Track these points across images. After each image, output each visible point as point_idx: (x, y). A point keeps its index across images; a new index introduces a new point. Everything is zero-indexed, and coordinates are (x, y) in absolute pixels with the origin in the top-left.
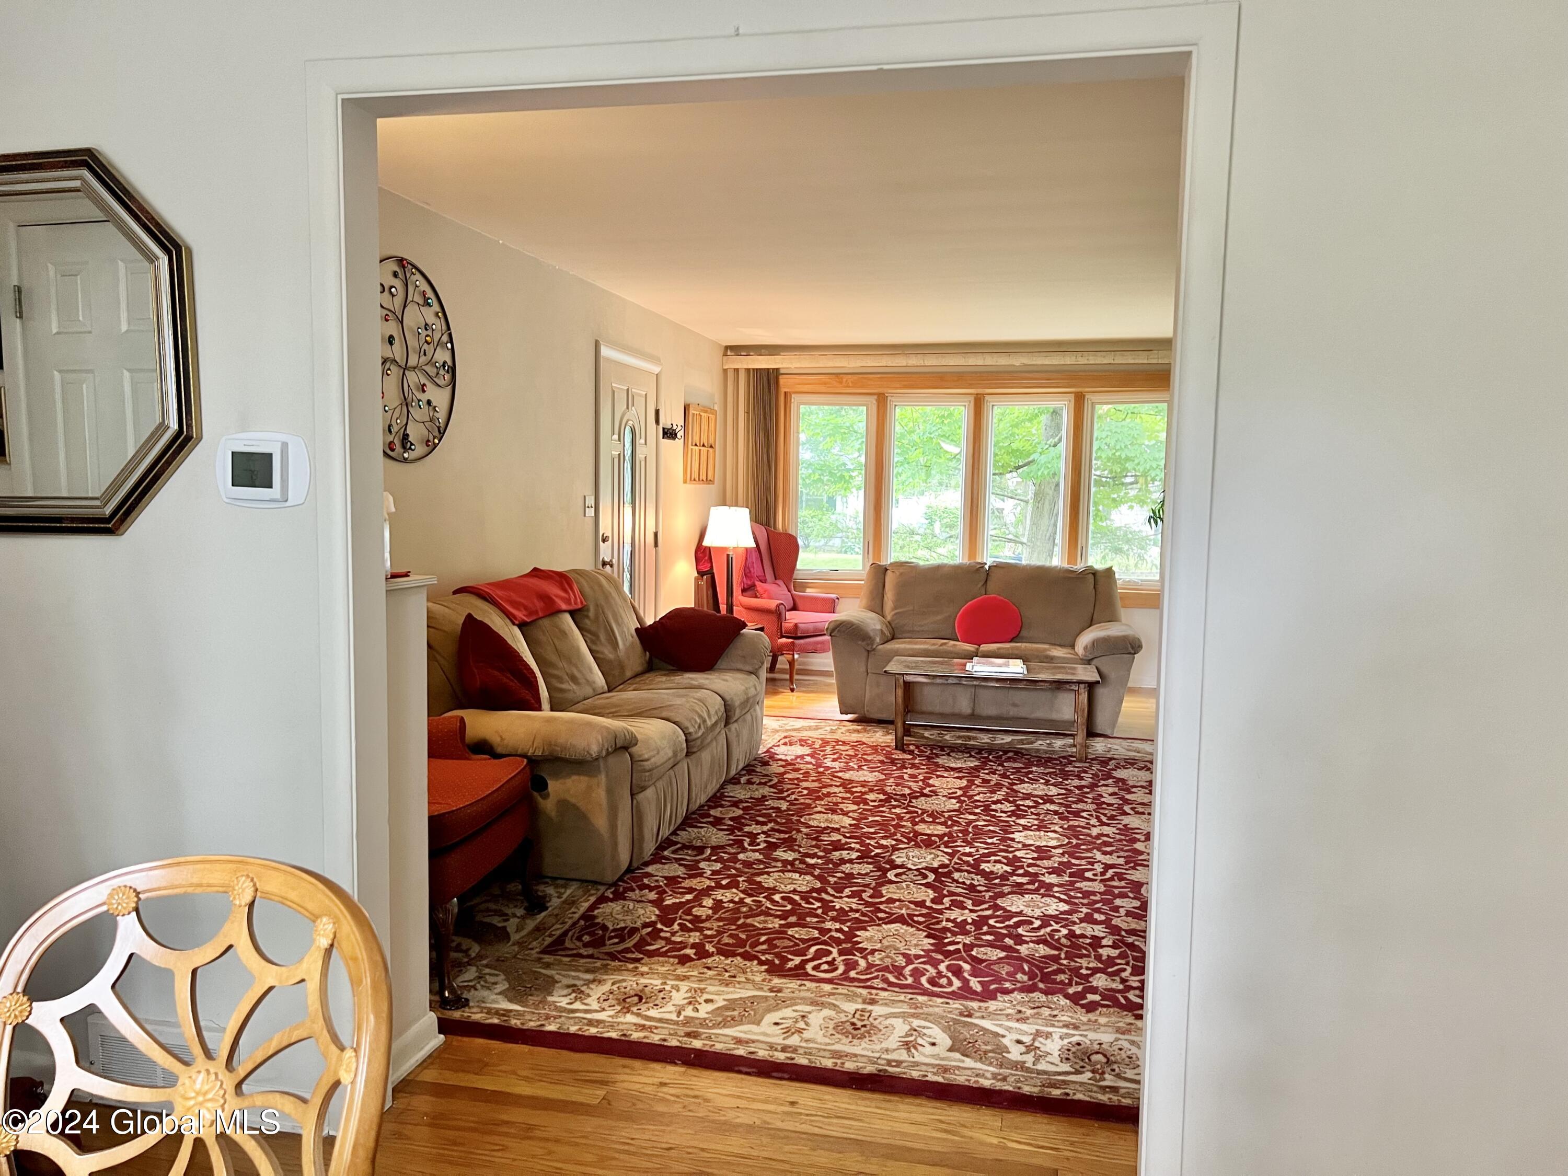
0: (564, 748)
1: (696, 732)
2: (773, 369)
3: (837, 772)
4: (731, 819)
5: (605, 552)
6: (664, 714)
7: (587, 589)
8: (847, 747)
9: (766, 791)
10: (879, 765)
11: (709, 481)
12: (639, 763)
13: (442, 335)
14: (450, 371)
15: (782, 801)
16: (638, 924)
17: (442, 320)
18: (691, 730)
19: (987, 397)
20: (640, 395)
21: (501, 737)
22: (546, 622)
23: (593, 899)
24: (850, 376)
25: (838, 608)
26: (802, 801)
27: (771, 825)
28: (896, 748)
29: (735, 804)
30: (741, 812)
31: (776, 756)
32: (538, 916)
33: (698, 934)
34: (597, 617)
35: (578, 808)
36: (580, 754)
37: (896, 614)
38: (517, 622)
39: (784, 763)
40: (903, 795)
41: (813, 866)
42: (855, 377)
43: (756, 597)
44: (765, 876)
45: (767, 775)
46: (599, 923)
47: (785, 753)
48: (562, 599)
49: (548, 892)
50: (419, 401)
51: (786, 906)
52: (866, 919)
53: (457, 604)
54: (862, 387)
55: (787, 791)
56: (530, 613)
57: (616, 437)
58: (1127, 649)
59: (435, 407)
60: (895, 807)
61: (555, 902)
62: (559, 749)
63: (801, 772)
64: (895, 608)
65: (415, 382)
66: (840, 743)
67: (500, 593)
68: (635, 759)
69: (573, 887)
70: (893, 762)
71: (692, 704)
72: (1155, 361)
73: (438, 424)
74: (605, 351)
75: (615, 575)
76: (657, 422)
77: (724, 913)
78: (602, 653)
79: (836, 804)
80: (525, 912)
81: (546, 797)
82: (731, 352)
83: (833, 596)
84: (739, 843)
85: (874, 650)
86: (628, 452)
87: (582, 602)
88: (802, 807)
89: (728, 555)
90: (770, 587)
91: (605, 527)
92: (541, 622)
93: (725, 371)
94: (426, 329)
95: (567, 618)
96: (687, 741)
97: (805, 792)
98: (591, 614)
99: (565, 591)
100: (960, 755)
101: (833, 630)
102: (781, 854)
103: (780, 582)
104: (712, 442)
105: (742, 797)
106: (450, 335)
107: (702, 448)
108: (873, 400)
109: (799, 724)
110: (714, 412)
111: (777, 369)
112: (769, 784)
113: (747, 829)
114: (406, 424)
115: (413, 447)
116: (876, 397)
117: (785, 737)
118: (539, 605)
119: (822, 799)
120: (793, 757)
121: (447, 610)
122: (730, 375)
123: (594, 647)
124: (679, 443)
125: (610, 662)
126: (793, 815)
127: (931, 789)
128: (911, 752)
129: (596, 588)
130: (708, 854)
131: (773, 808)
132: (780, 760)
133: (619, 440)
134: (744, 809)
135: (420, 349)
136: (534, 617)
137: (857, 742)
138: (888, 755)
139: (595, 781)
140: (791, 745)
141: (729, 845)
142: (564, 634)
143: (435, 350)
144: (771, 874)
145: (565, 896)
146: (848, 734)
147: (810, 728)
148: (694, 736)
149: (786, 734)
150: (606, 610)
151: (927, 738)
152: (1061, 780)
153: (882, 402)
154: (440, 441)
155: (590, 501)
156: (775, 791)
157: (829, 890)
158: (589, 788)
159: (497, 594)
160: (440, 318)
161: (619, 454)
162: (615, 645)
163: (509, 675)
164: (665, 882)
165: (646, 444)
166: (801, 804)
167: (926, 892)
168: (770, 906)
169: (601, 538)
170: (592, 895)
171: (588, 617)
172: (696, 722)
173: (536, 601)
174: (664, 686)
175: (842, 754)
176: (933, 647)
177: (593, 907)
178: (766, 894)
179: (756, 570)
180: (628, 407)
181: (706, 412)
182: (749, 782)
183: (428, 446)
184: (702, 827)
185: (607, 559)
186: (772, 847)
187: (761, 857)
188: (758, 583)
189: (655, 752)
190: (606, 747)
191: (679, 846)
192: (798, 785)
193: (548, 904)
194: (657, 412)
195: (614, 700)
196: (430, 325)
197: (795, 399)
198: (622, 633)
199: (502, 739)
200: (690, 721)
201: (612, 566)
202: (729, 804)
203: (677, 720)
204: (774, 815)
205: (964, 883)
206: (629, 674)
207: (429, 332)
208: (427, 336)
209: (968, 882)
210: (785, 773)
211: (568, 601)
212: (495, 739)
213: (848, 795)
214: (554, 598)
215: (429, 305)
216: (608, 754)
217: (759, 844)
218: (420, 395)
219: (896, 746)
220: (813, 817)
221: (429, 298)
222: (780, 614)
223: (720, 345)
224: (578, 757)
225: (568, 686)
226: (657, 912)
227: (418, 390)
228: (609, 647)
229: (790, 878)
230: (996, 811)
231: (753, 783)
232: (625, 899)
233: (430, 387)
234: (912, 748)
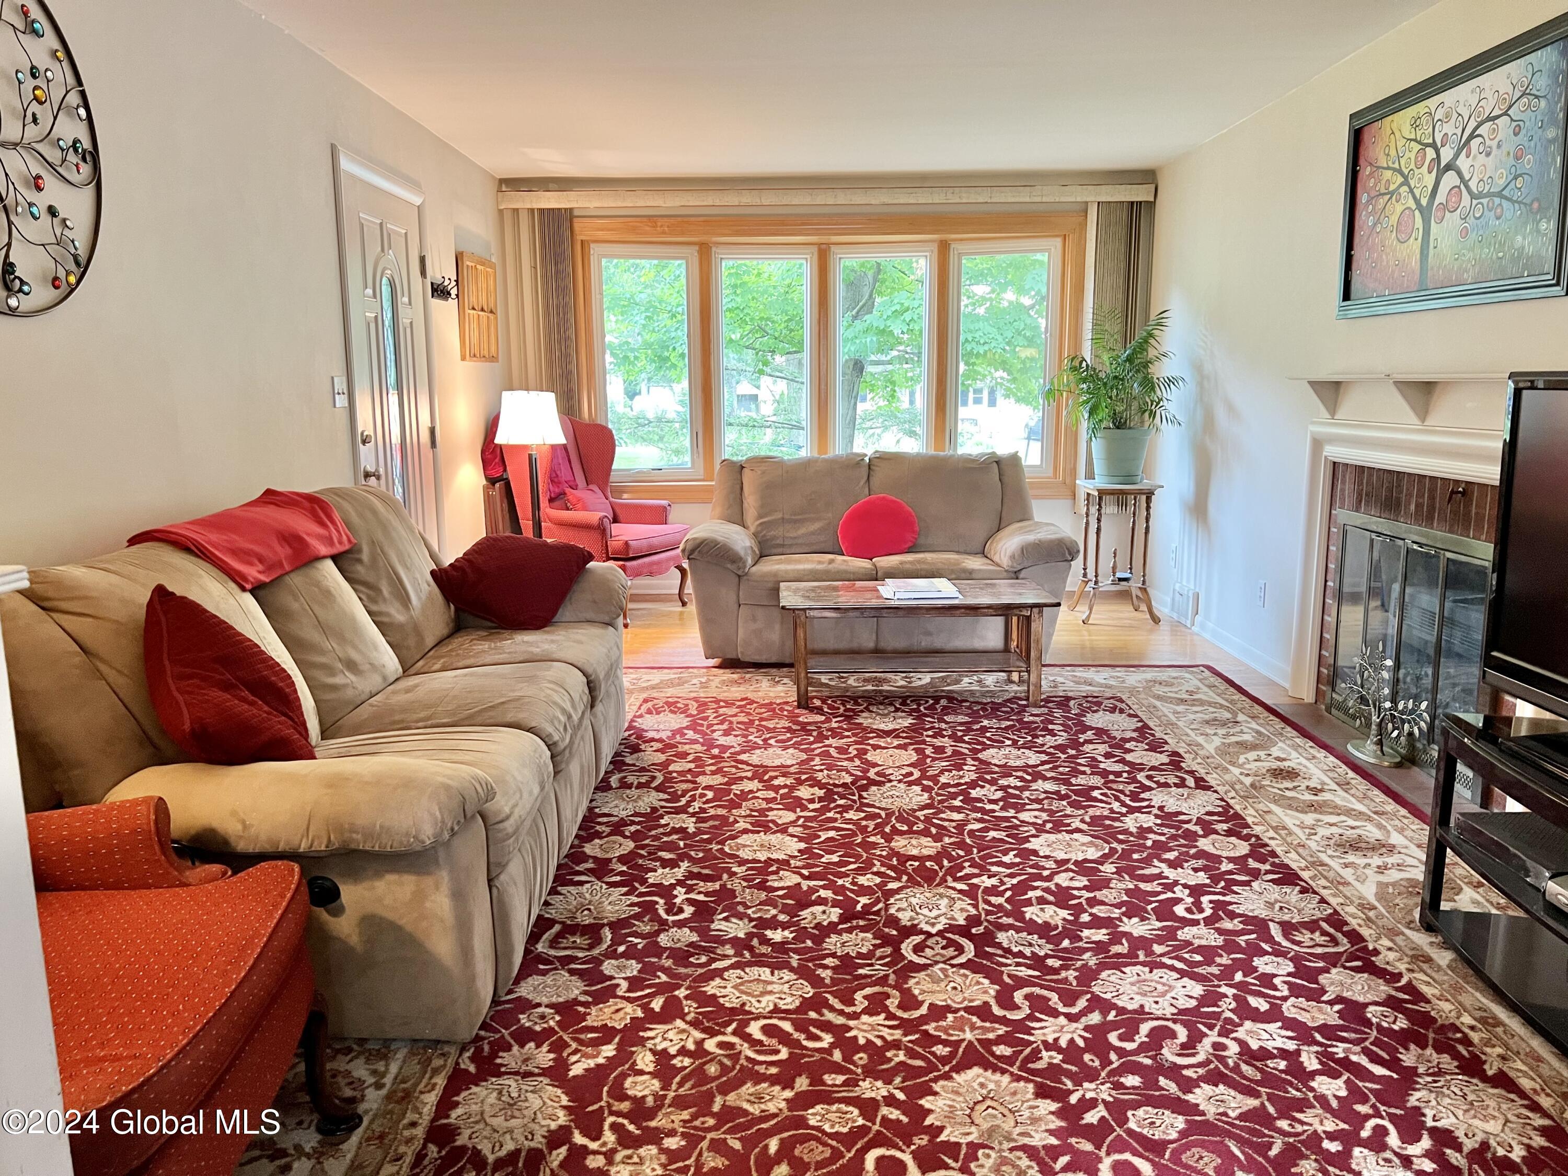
0: (369, 835)
1: (563, 739)
2: (566, 209)
3: (739, 753)
4: (622, 859)
5: (368, 458)
6: (510, 718)
7: (355, 519)
8: (734, 710)
9: (652, 799)
10: (789, 735)
11: (493, 359)
12: (496, 827)
13: (67, 92)
14: (88, 158)
15: (684, 816)
16: (539, 1142)
17: (65, 64)
18: (556, 737)
19: (833, 248)
20: (398, 234)
21: (243, 822)
22: (296, 580)
23: (441, 1081)
24: (665, 219)
25: (671, 518)
26: (712, 812)
27: (685, 865)
28: (799, 707)
29: (618, 828)
30: (630, 845)
31: (645, 734)
32: (344, 1147)
33: (653, 1149)
34: (374, 559)
35: (399, 928)
36: (401, 843)
37: (761, 524)
38: (248, 586)
39: (659, 745)
40: (844, 785)
41: (781, 947)
42: (672, 220)
43: (568, 509)
44: (718, 981)
45: (643, 769)
46: (464, 1148)
47: (656, 727)
48: (320, 538)
49: (356, 1074)
50: (31, 205)
51: (777, 1052)
52: (919, 1063)
53: (135, 565)
54: (682, 234)
55: (683, 796)
56: (269, 568)
57: (369, 291)
58: (1064, 555)
59: (64, 220)
60: (846, 809)
61: (373, 1100)
62: (359, 836)
63: (690, 758)
64: (760, 516)
65: (20, 173)
66: (722, 704)
67: (214, 537)
68: (492, 820)
69: (400, 1055)
70: (804, 727)
71: (549, 692)
72: (1038, 199)
73: (73, 251)
74: (346, 164)
75: (383, 488)
76: (423, 273)
77: (681, 1085)
78: (388, 614)
79: (762, 812)
80: (319, 1137)
81: (338, 912)
82: (507, 186)
83: (664, 503)
84: (650, 908)
85: (746, 574)
86: (388, 315)
87: (349, 541)
88: (717, 823)
89: (530, 456)
90: (581, 493)
91: (364, 423)
92: (287, 578)
93: (501, 212)
94: (34, 76)
95: (329, 567)
96: (552, 757)
97: (710, 795)
98: (365, 556)
99: (322, 524)
100: (882, 710)
101: (692, 551)
102: (723, 925)
103: (594, 487)
104: (492, 305)
105: (623, 814)
106: (83, 94)
107: (481, 313)
108: (693, 251)
109: (656, 677)
110: (492, 266)
111: (571, 209)
112: (653, 785)
113: (652, 878)
114: (9, 245)
115: (26, 288)
116: (697, 248)
117: (646, 701)
118: (283, 552)
119: (739, 806)
120: (670, 734)
121: (114, 579)
122: (508, 217)
123: (374, 608)
124: (452, 303)
125: (401, 626)
126: (709, 841)
127: (877, 769)
128: (819, 710)
129: (369, 515)
130: (610, 937)
131: (675, 831)
132: (653, 740)
133: (375, 296)
134: (634, 836)
135: (25, 111)
136: (279, 572)
137: (742, 700)
138: (793, 718)
139: (428, 881)
140: (658, 713)
141: (638, 917)
142: (327, 595)
143: (55, 118)
144: (726, 975)
145: (388, 1080)
146: (725, 688)
147: (671, 684)
148: (562, 746)
149: (645, 695)
150: (386, 548)
151: (827, 685)
152: (1030, 738)
153: (705, 254)
154: (79, 282)
155: (340, 384)
156: (666, 796)
157: (833, 1001)
158: (420, 896)
159: (208, 538)
160: (60, 61)
161: (376, 317)
162: (404, 599)
163: (246, 693)
164: (558, 1018)
165: (410, 303)
166: (713, 818)
167: (978, 983)
168: (752, 1055)
169: (357, 439)
170: (436, 1071)
171: (359, 561)
172: (560, 721)
173: (278, 548)
174: (488, 659)
175: (731, 723)
176: (820, 567)
177: (446, 1104)
178: (734, 1025)
179: (564, 474)
180: (383, 250)
181: (483, 264)
182: (624, 785)
183: (56, 287)
184: (581, 883)
185: (369, 469)
186: (704, 912)
187: (694, 938)
188: (568, 490)
189: (518, 795)
190: (449, 825)
191: (557, 928)
192: (694, 782)
193: (362, 1108)
194: (422, 260)
195: (420, 693)
196: (42, 70)
197: (595, 249)
198: (414, 581)
199: (245, 827)
200: (552, 722)
201: (378, 478)
202: (608, 830)
203: (533, 724)
204: (682, 844)
205: (1020, 954)
206: (430, 641)
207: (40, 82)
208: (35, 88)
209: (1027, 951)
210: (668, 763)
211: (329, 541)
212: (230, 827)
213: (772, 794)
214: (305, 537)
215: (35, 32)
216: (453, 833)
217: (681, 910)
218: (32, 196)
219: (799, 701)
220: (739, 841)
221: (33, 21)
222: (604, 530)
223: (493, 177)
224: (398, 848)
225: (345, 678)
226: (565, 1100)
227: (27, 184)
228: (397, 605)
229: (758, 980)
230: (979, 800)
231: (630, 786)
232: (497, 1072)
233: (49, 180)
234: (817, 703)
